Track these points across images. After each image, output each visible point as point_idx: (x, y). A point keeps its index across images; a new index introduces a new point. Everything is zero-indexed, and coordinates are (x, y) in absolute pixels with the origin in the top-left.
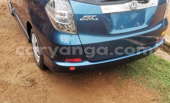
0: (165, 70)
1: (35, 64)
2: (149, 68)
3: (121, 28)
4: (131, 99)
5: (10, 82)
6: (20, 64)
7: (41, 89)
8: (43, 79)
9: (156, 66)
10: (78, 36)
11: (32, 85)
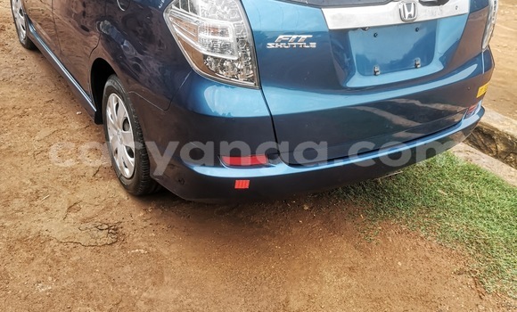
0: (484, 195)
1: (115, 184)
2: (440, 191)
3: (375, 72)
4: (399, 270)
5: (47, 233)
6: (70, 186)
7: (142, 251)
8: (145, 224)
9: (457, 184)
10: (260, 91)
11: (114, 240)
